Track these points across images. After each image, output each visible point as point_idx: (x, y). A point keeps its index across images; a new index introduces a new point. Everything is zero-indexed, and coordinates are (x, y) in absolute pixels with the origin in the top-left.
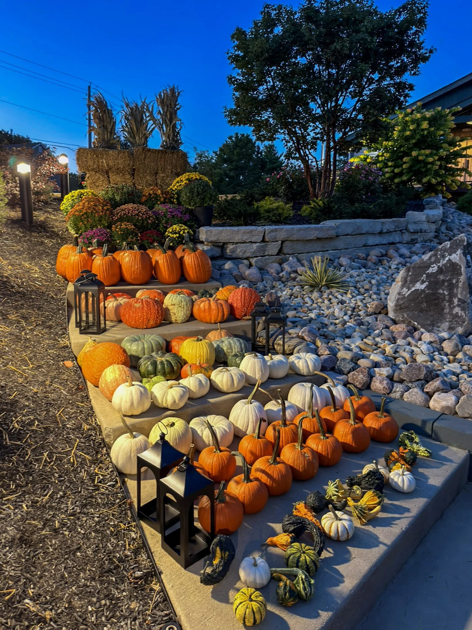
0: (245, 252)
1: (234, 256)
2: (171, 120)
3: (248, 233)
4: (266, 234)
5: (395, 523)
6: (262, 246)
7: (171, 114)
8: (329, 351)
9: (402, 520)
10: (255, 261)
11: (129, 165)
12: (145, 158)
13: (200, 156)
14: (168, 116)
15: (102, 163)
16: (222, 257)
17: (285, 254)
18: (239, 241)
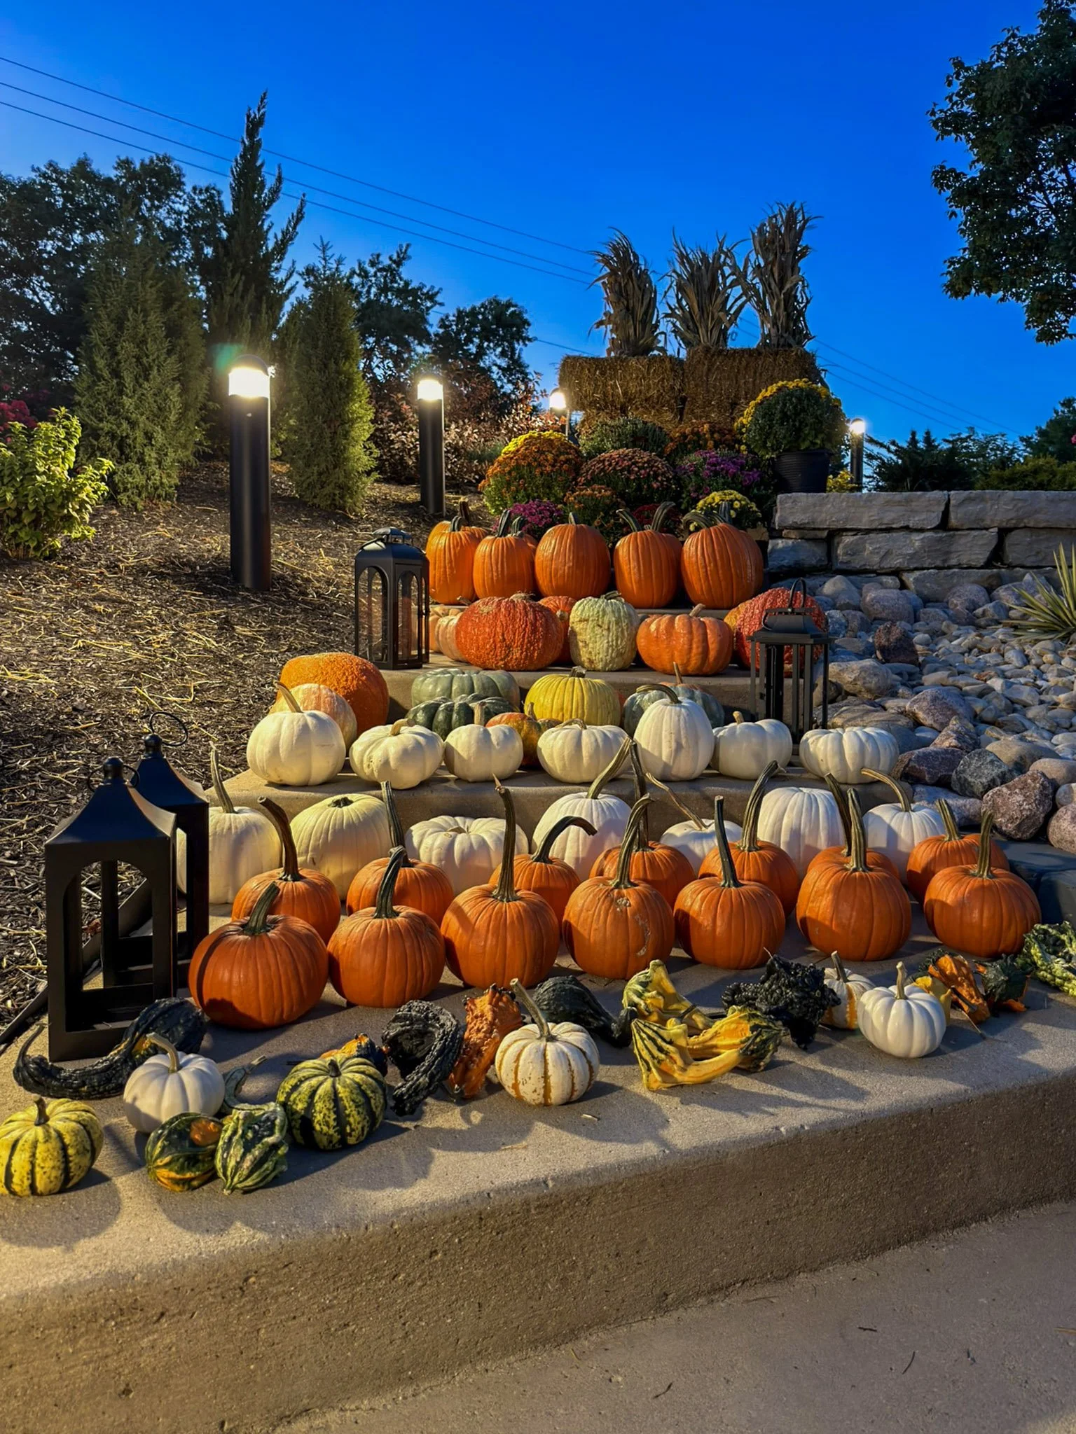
0: (888, 553)
1: (857, 564)
2: (781, 284)
3: (898, 503)
4: (951, 509)
5: (771, 1110)
6: (940, 540)
7: (782, 269)
8: (957, 739)
9: (805, 1110)
10: (916, 580)
11: (672, 388)
12: (709, 370)
14: (776, 275)
15: (614, 387)
16: (828, 568)
17: (1011, 567)
18: (873, 527)
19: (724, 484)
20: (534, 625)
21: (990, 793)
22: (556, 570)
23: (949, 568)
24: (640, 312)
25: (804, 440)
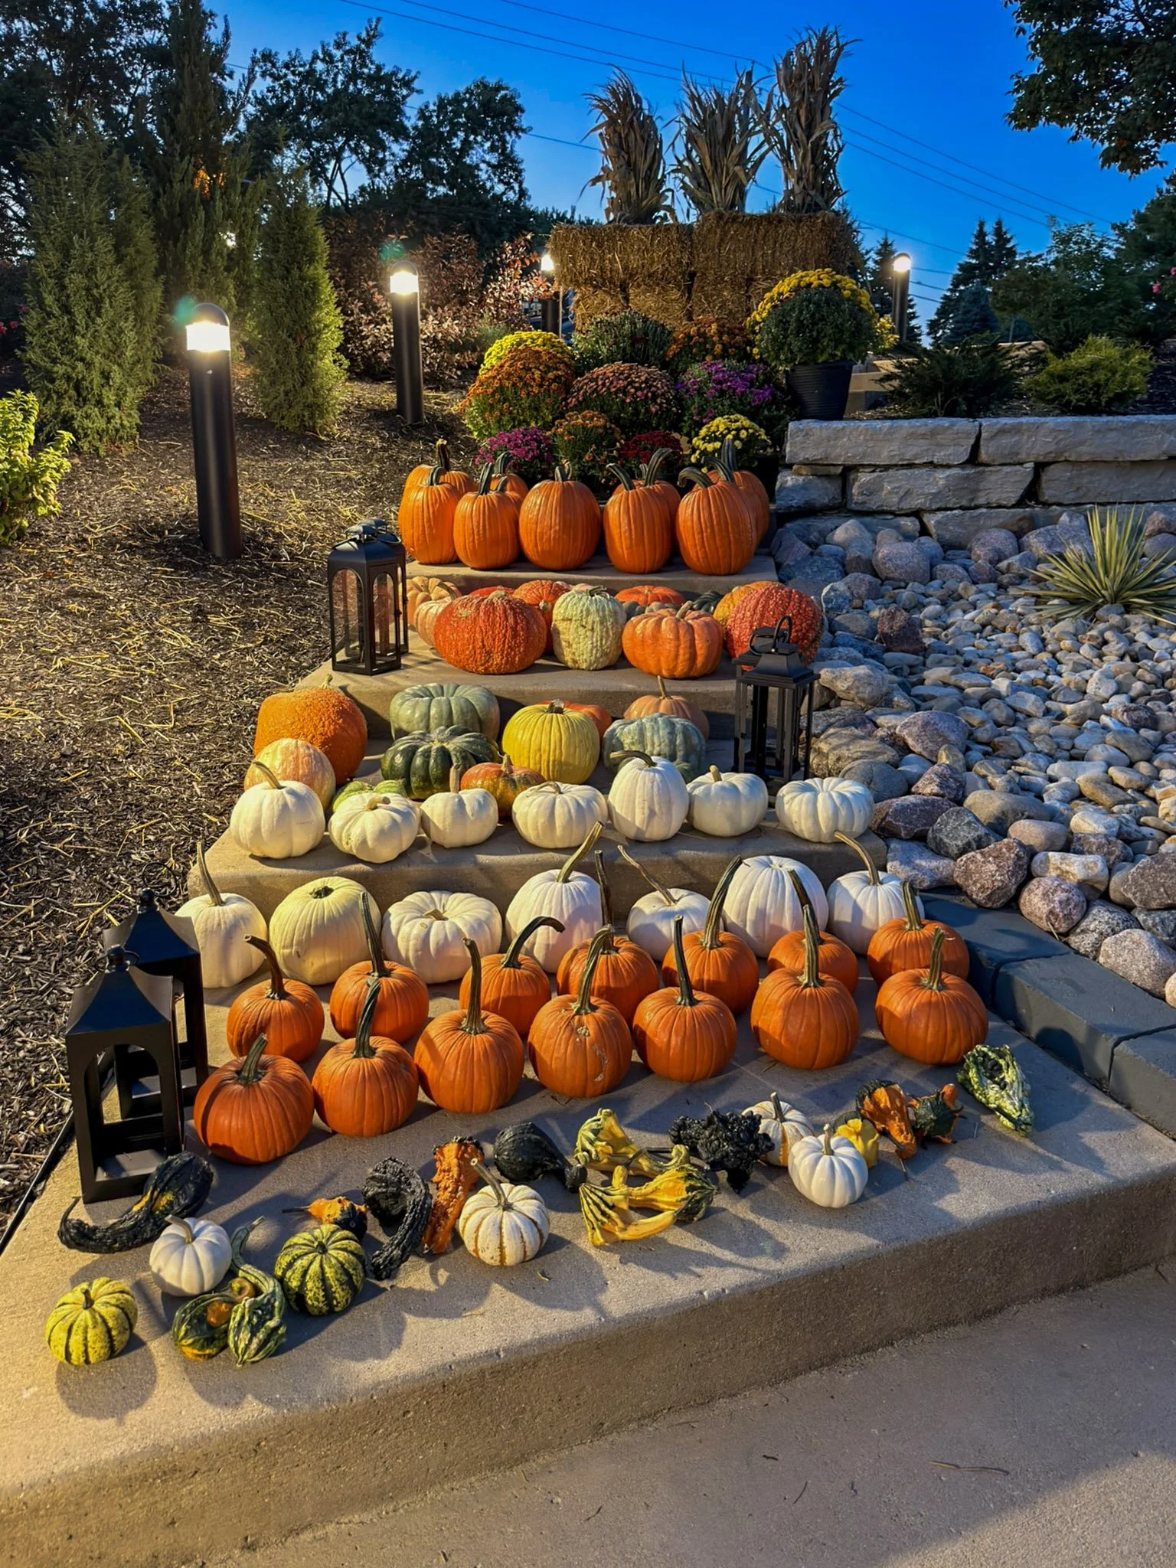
1: (873, 505)
2: (809, 130)
3: (923, 436)
4: (982, 442)
5: (698, 1270)
6: (967, 478)
7: (810, 111)
8: (940, 785)
10: (938, 523)
11: (680, 262)
12: (722, 240)
13: (1065, 241)
14: (803, 119)
15: (612, 261)
16: (842, 508)
17: (1046, 505)
18: (894, 462)
19: (730, 406)
20: (514, 630)
21: (964, 858)
22: (542, 534)
23: (977, 507)
24: (643, 167)
25: (822, 353)
